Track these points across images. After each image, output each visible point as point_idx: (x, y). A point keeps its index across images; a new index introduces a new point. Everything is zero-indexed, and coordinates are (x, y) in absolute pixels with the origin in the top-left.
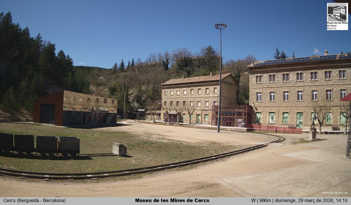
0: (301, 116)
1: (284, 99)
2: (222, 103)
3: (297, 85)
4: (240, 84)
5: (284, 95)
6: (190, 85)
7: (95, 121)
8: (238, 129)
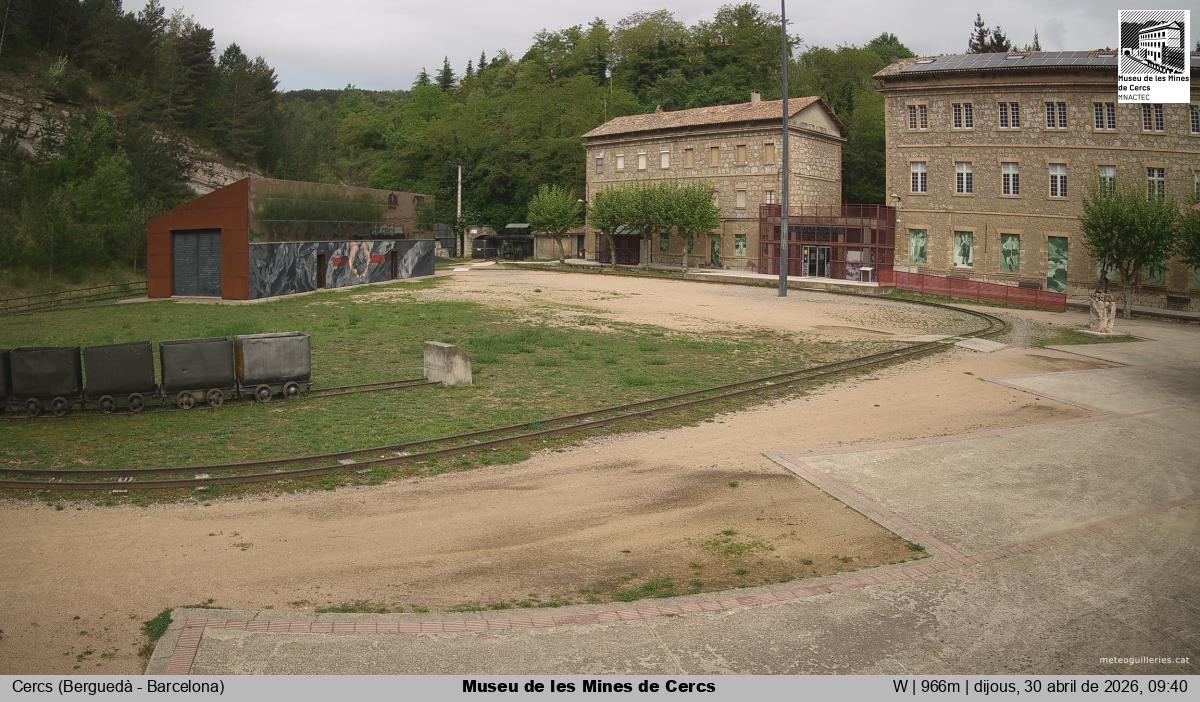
0: (1061, 249)
1: (1007, 191)
2: (794, 195)
3: (1046, 144)
4: (853, 134)
5: (1005, 175)
6: (684, 134)
7: (359, 273)
8: (848, 286)
